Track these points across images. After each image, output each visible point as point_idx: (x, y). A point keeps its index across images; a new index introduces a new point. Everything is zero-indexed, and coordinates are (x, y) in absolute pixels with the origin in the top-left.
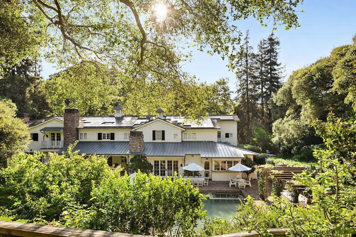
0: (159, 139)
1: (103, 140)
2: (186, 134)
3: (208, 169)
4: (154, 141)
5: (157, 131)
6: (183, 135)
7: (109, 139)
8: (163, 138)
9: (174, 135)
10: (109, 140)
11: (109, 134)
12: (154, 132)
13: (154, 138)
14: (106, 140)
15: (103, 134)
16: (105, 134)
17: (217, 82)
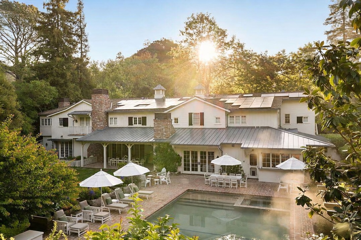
0: (197, 124)
1: (134, 126)
2: (233, 117)
3: (255, 164)
4: (191, 127)
5: (194, 113)
6: (229, 118)
7: (141, 124)
8: (202, 123)
9: (217, 118)
10: (141, 126)
11: (141, 119)
12: (190, 115)
13: (191, 124)
14: (138, 125)
15: (134, 118)
16: (136, 118)
17: (300, 49)
